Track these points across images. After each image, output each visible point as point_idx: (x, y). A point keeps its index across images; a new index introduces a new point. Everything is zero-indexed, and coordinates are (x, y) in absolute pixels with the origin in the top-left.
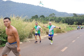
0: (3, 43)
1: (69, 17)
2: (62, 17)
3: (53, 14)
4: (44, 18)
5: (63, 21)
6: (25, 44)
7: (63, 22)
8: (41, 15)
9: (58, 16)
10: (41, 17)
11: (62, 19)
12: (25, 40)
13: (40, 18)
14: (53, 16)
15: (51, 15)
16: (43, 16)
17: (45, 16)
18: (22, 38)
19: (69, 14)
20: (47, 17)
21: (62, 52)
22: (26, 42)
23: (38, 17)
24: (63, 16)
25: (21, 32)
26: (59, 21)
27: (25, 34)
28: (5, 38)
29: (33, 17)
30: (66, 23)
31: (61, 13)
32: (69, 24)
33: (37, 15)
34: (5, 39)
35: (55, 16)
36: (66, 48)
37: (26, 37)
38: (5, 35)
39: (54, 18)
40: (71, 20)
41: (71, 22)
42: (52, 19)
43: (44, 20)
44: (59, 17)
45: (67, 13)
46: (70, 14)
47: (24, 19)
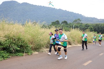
0: (17, 52)
1: (100, 24)
2: (89, 23)
3: (79, 19)
4: (67, 24)
5: (91, 28)
6: (41, 54)
7: (90, 30)
8: (63, 21)
9: (84, 23)
10: (63, 23)
11: (89, 26)
12: (41, 50)
13: (62, 25)
14: (78, 22)
15: (76, 21)
16: (65, 22)
17: (69, 22)
18: (38, 47)
19: (99, 20)
20: (71, 23)
21: (84, 66)
22: (42, 52)
23: (59, 23)
24: (92, 22)
25: (37, 40)
26: (86, 29)
27: (42, 43)
28: (19, 46)
29: (53, 23)
30: (95, 31)
31: (89, 18)
32: (98, 33)
33: (58, 20)
34: (19, 48)
35: (80, 22)
36: (90, 61)
37: (43, 46)
38: (19, 43)
39: (79, 24)
40: (102, 28)
41: (101, 30)
42: (76, 26)
43: (67, 27)
44: (86, 23)
45: (96, 19)
46: (101, 19)
47: (42, 25)
